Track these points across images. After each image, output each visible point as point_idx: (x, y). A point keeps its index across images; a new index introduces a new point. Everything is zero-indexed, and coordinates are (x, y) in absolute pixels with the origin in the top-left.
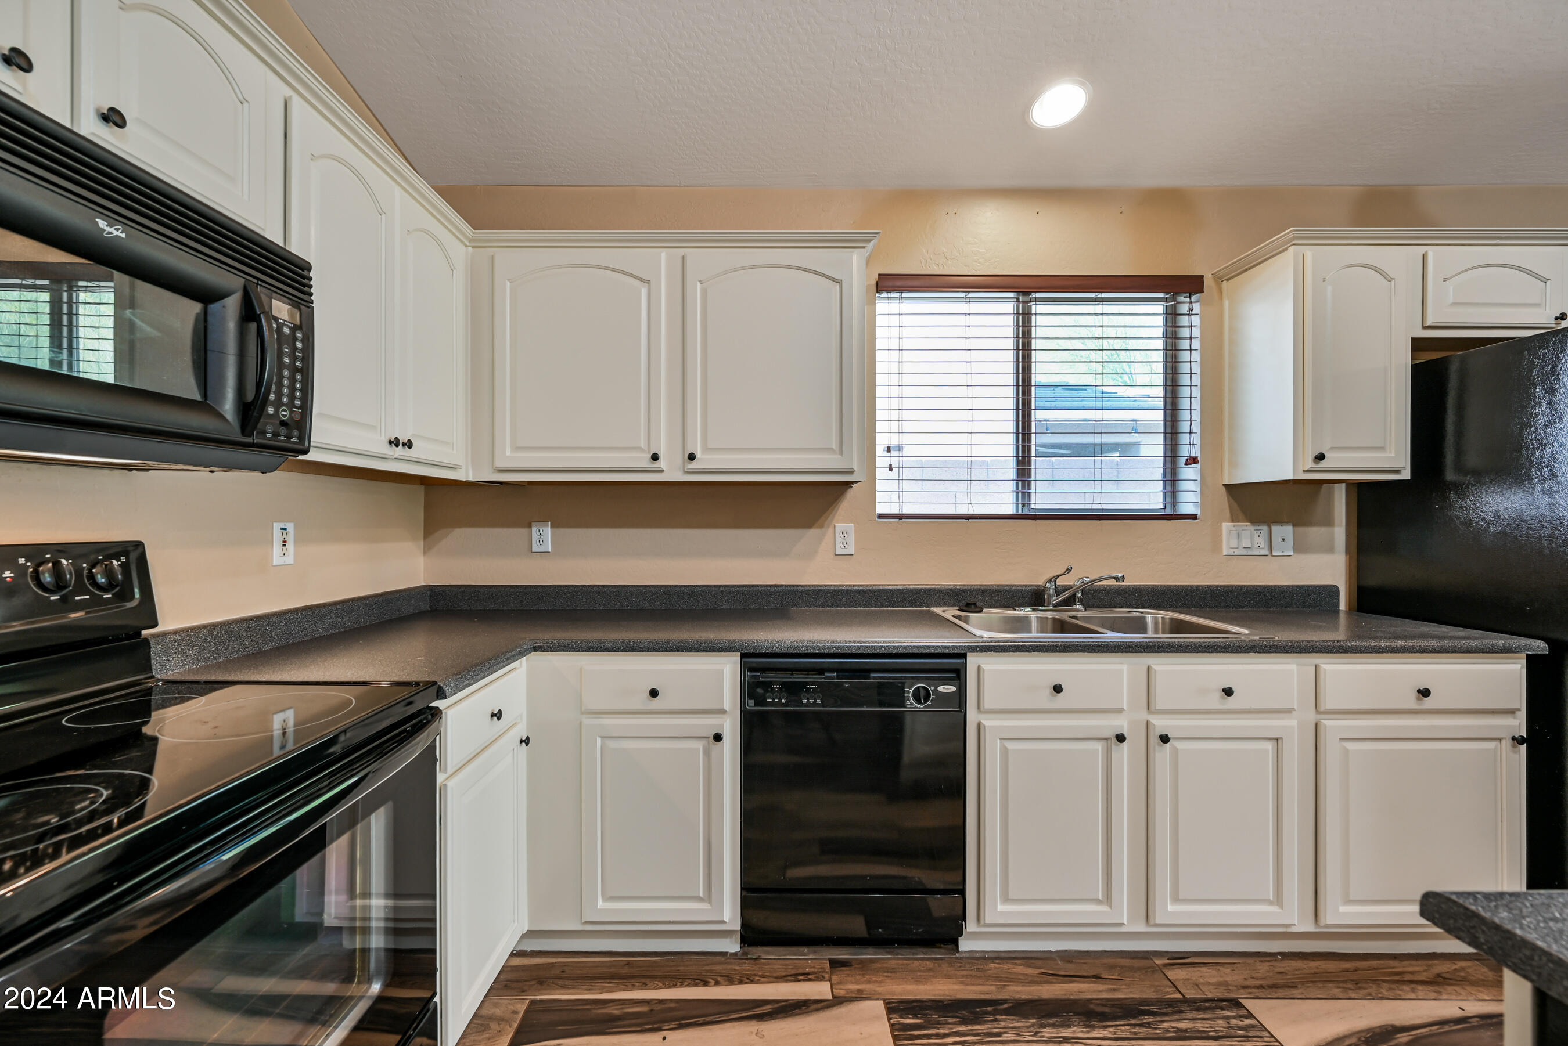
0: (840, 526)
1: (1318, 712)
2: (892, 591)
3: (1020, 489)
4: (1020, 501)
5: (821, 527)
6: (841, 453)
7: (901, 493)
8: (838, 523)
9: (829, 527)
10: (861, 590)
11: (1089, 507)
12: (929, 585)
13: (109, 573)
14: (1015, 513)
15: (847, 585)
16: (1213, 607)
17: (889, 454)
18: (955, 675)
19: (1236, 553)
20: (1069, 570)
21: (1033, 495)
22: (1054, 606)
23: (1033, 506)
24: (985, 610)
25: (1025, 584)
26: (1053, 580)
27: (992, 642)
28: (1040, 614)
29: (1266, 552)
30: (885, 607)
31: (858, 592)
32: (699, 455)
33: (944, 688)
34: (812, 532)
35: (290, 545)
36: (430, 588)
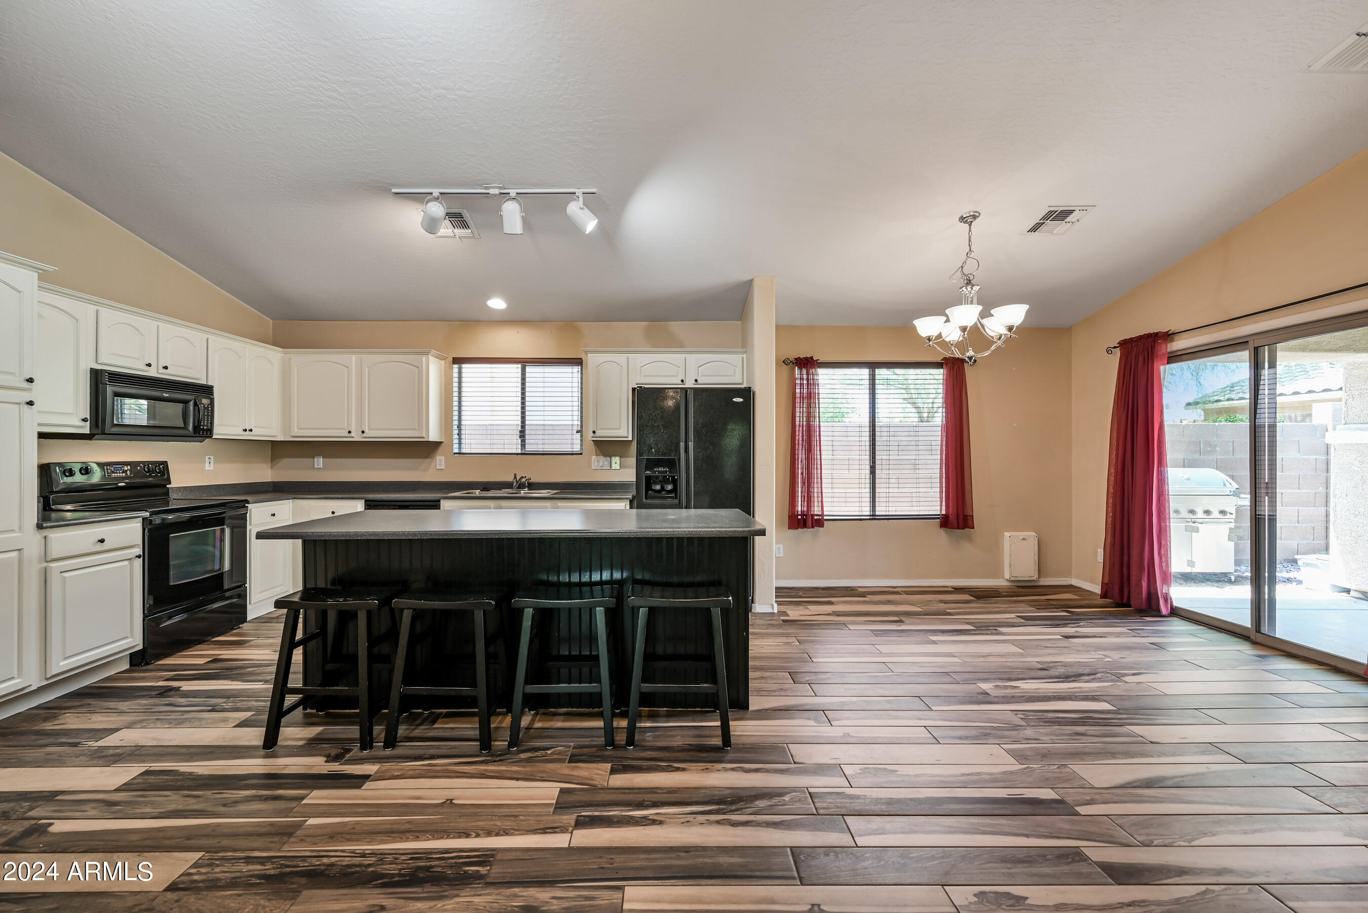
0: (438, 458)
5: (431, 458)
6: (419, 431)
8: (438, 456)
9: (434, 458)
13: (160, 469)
19: (598, 468)
29: (609, 468)
32: (366, 431)
34: (427, 460)
35: (212, 464)
36: (273, 482)
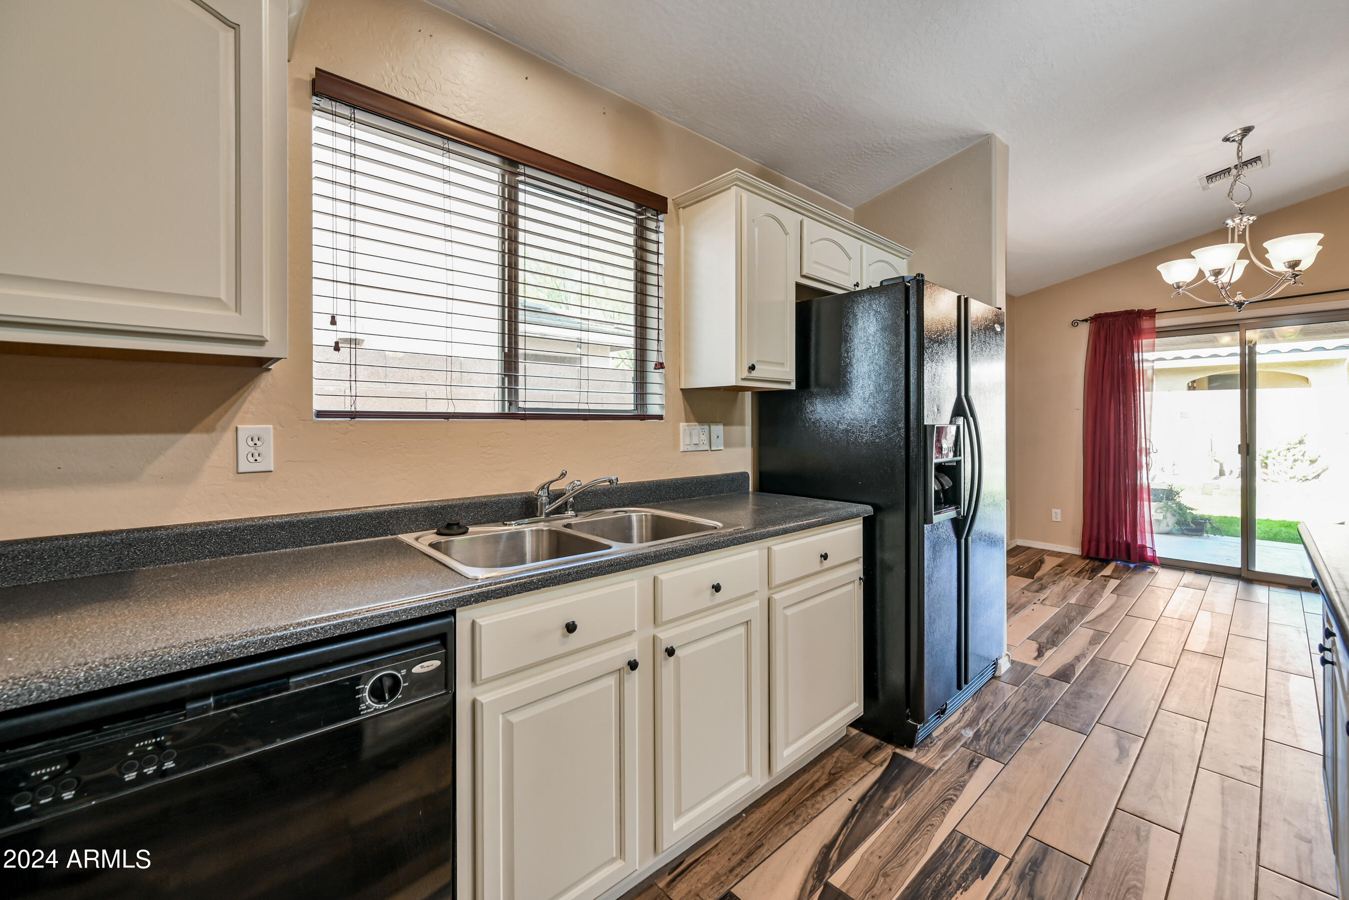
0: (246, 430)
1: (769, 588)
2: (340, 519)
3: (506, 385)
4: (506, 399)
5: (210, 430)
6: (238, 308)
7: (353, 383)
8: (243, 423)
9: (224, 429)
10: (286, 522)
11: (575, 406)
12: (395, 504)
14: (500, 411)
15: (261, 518)
16: (674, 499)
17: (334, 327)
18: (439, 642)
19: (689, 450)
20: (563, 475)
21: (521, 393)
22: (548, 515)
23: (521, 405)
24: (471, 529)
25: (514, 492)
26: (546, 487)
27: (490, 585)
28: (534, 527)
29: (707, 448)
30: (328, 542)
31: (281, 526)
33: (422, 667)
34: (191, 439)
